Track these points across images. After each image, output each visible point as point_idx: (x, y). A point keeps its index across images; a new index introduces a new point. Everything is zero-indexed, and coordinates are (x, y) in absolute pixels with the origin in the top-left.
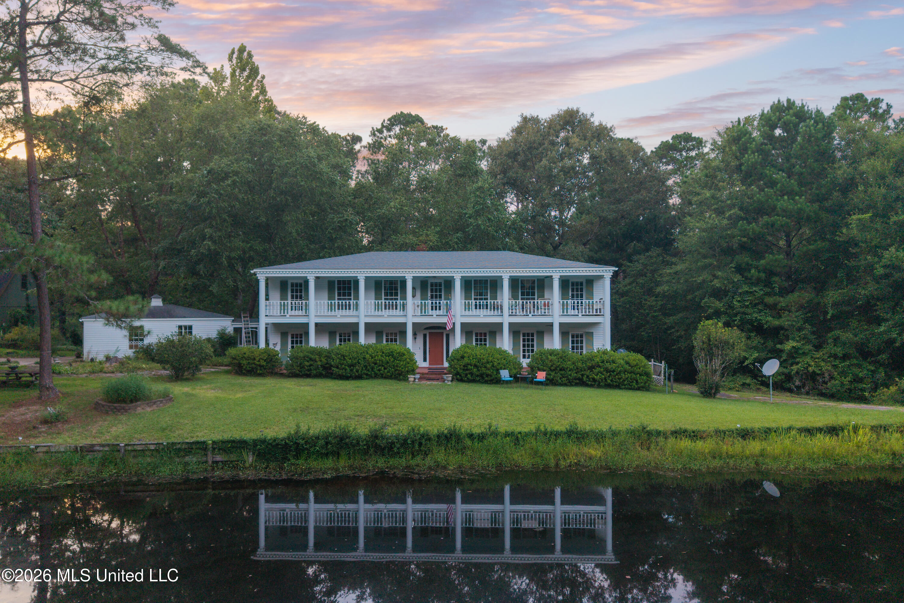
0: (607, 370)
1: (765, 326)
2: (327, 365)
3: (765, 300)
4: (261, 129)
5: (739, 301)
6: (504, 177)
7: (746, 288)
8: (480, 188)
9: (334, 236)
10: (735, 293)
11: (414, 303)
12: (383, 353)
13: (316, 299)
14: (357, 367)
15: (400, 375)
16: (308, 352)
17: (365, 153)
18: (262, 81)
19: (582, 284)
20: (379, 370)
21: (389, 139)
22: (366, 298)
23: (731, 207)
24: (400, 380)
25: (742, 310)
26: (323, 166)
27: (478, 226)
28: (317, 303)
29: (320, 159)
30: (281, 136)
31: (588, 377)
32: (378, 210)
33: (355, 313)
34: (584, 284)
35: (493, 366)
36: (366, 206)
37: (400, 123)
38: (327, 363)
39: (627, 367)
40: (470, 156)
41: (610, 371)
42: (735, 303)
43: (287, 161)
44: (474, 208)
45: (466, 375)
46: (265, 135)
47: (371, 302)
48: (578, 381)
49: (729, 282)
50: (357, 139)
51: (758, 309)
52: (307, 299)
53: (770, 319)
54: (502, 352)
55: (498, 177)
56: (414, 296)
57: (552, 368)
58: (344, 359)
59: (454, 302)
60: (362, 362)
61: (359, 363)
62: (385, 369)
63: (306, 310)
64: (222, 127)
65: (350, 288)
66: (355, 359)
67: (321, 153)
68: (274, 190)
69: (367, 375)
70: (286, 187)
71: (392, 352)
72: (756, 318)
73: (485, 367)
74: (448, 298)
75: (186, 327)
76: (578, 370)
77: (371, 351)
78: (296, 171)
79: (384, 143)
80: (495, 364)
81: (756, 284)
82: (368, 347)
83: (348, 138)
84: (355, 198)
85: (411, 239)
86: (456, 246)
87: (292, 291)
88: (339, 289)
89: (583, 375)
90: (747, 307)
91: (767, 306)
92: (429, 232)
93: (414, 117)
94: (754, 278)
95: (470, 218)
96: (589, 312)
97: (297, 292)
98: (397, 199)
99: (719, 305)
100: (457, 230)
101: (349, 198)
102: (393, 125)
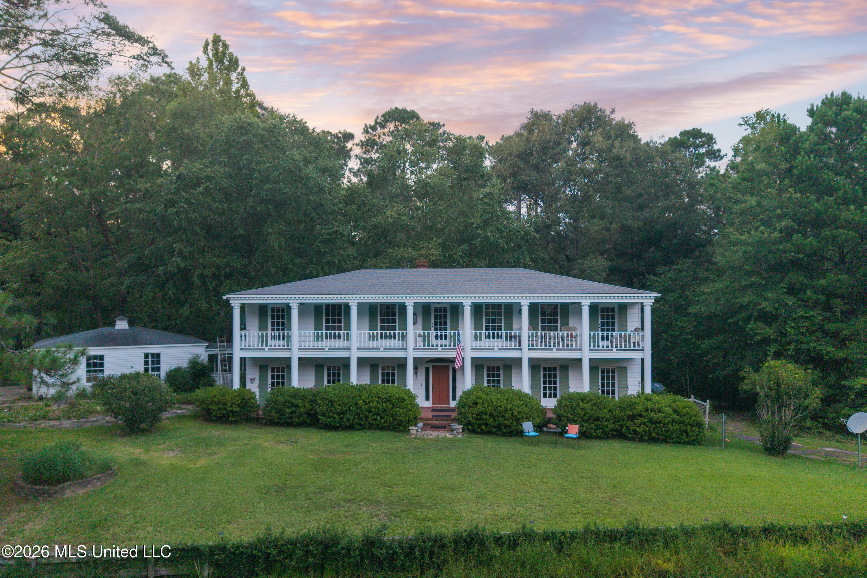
0: (651, 421)
1: (826, 358)
2: (312, 412)
3: (826, 327)
4: (241, 128)
5: (793, 327)
6: (515, 180)
7: (801, 312)
8: (489, 195)
9: (322, 250)
10: (787, 318)
11: (415, 333)
12: (379, 398)
13: (300, 328)
14: (348, 416)
15: (400, 425)
16: (289, 396)
17: (357, 151)
18: (242, 74)
19: (613, 310)
20: (375, 420)
21: (384, 137)
22: (359, 328)
23: (780, 217)
24: (399, 431)
25: (795, 338)
26: (310, 171)
27: (487, 238)
28: (301, 333)
29: (307, 162)
30: (262, 136)
31: (627, 428)
32: (372, 219)
33: (345, 344)
34: (616, 310)
35: (512, 415)
36: (359, 214)
37: (395, 119)
38: (312, 410)
39: (675, 416)
40: (477, 158)
41: (656, 423)
42: (789, 330)
43: (268, 165)
44: (481, 216)
45: (480, 425)
46: (245, 134)
47: (364, 333)
48: (615, 433)
49: (780, 305)
50: (349, 136)
51: (816, 337)
52: (290, 329)
53: (830, 349)
54: (520, 395)
55: (508, 180)
56: (414, 324)
57: (585, 418)
58: (333, 406)
59: (463, 333)
60: (354, 409)
61: (350, 410)
62: (381, 418)
63: (288, 342)
64: (197, 126)
65: (340, 315)
66: (346, 404)
67: (308, 155)
68: (254, 197)
69: (359, 424)
70: (267, 194)
71: (390, 397)
72: (814, 347)
73: (503, 416)
74: (455, 327)
75: (153, 355)
76: (616, 420)
77: (364, 395)
78: (278, 176)
79: (377, 140)
80: (515, 413)
81: (813, 308)
82: (361, 388)
83: (340, 135)
84: (346, 206)
85: (410, 253)
86: (461, 261)
87: (273, 317)
88: (327, 314)
89: (621, 426)
90: (803, 334)
91: (826, 334)
92: (431, 245)
93: (409, 113)
94: (811, 301)
95: (477, 228)
96: (625, 346)
97: (278, 318)
98: (394, 207)
99: (768, 331)
100: (461, 242)
101: (340, 206)
102: (387, 121)
